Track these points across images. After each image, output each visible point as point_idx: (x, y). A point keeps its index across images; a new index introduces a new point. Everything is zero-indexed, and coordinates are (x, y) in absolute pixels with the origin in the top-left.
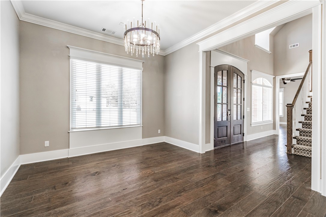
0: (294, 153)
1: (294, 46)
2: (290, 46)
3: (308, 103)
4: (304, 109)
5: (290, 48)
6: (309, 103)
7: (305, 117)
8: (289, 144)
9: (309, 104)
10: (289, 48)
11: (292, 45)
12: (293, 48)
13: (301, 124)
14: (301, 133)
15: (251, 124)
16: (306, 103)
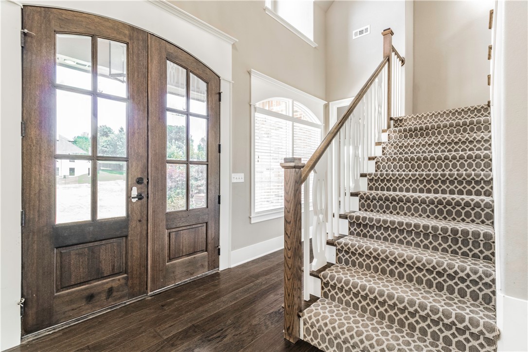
0: (305, 336)
1: (361, 32)
2: (354, 32)
3: (373, 159)
4: (363, 175)
5: (354, 37)
6: (375, 161)
7: (360, 201)
8: (289, 306)
9: (376, 163)
10: (352, 37)
11: (358, 30)
12: (359, 36)
13: (346, 222)
14: (340, 255)
15: (250, 218)
16: (370, 159)
